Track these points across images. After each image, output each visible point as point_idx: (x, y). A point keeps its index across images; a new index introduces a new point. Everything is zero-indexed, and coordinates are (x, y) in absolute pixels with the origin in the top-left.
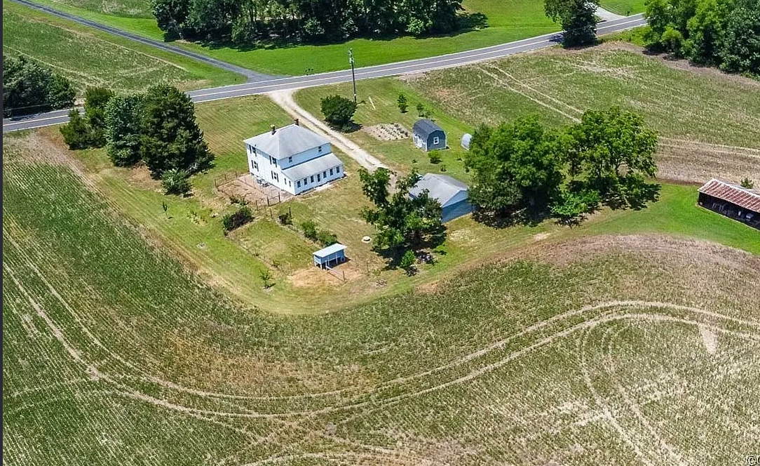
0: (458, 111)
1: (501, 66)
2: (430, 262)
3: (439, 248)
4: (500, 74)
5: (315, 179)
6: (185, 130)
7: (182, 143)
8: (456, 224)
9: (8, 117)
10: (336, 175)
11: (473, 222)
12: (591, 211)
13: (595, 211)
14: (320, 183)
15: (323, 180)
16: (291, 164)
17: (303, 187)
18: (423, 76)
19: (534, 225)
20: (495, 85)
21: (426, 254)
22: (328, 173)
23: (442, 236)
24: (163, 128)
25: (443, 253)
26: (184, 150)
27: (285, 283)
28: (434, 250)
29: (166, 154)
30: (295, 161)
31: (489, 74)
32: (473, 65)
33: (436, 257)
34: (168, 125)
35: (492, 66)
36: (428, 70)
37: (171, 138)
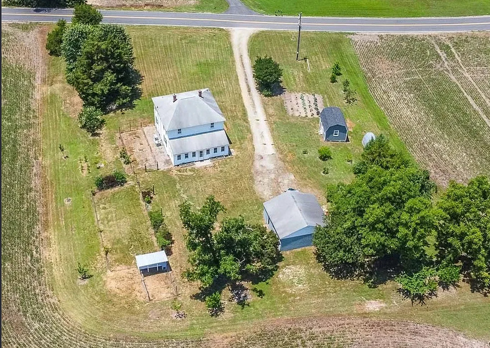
0: (385, 92)
1: (456, 45)
2: (242, 303)
3: (260, 286)
4: (450, 55)
5: (198, 154)
6: (113, 73)
7: (106, 85)
8: (297, 256)
9: (33, 7)
10: (219, 153)
11: (313, 260)
12: (445, 287)
13: (451, 287)
14: (202, 158)
15: (206, 156)
16: (180, 135)
17: (183, 160)
18: (376, 39)
19: (374, 286)
20: (438, 66)
21: (243, 289)
22: (212, 151)
23: (273, 270)
24: (92, 69)
25: (261, 294)
26: (106, 92)
27: (101, 278)
28: (255, 286)
29: (91, 92)
30: (183, 133)
31: (439, 52)
32: (430, 36)
33: (251, 297)
34: (97, 67)
35: (448, 43)
36: (383, 33)
37: (97, 79)
